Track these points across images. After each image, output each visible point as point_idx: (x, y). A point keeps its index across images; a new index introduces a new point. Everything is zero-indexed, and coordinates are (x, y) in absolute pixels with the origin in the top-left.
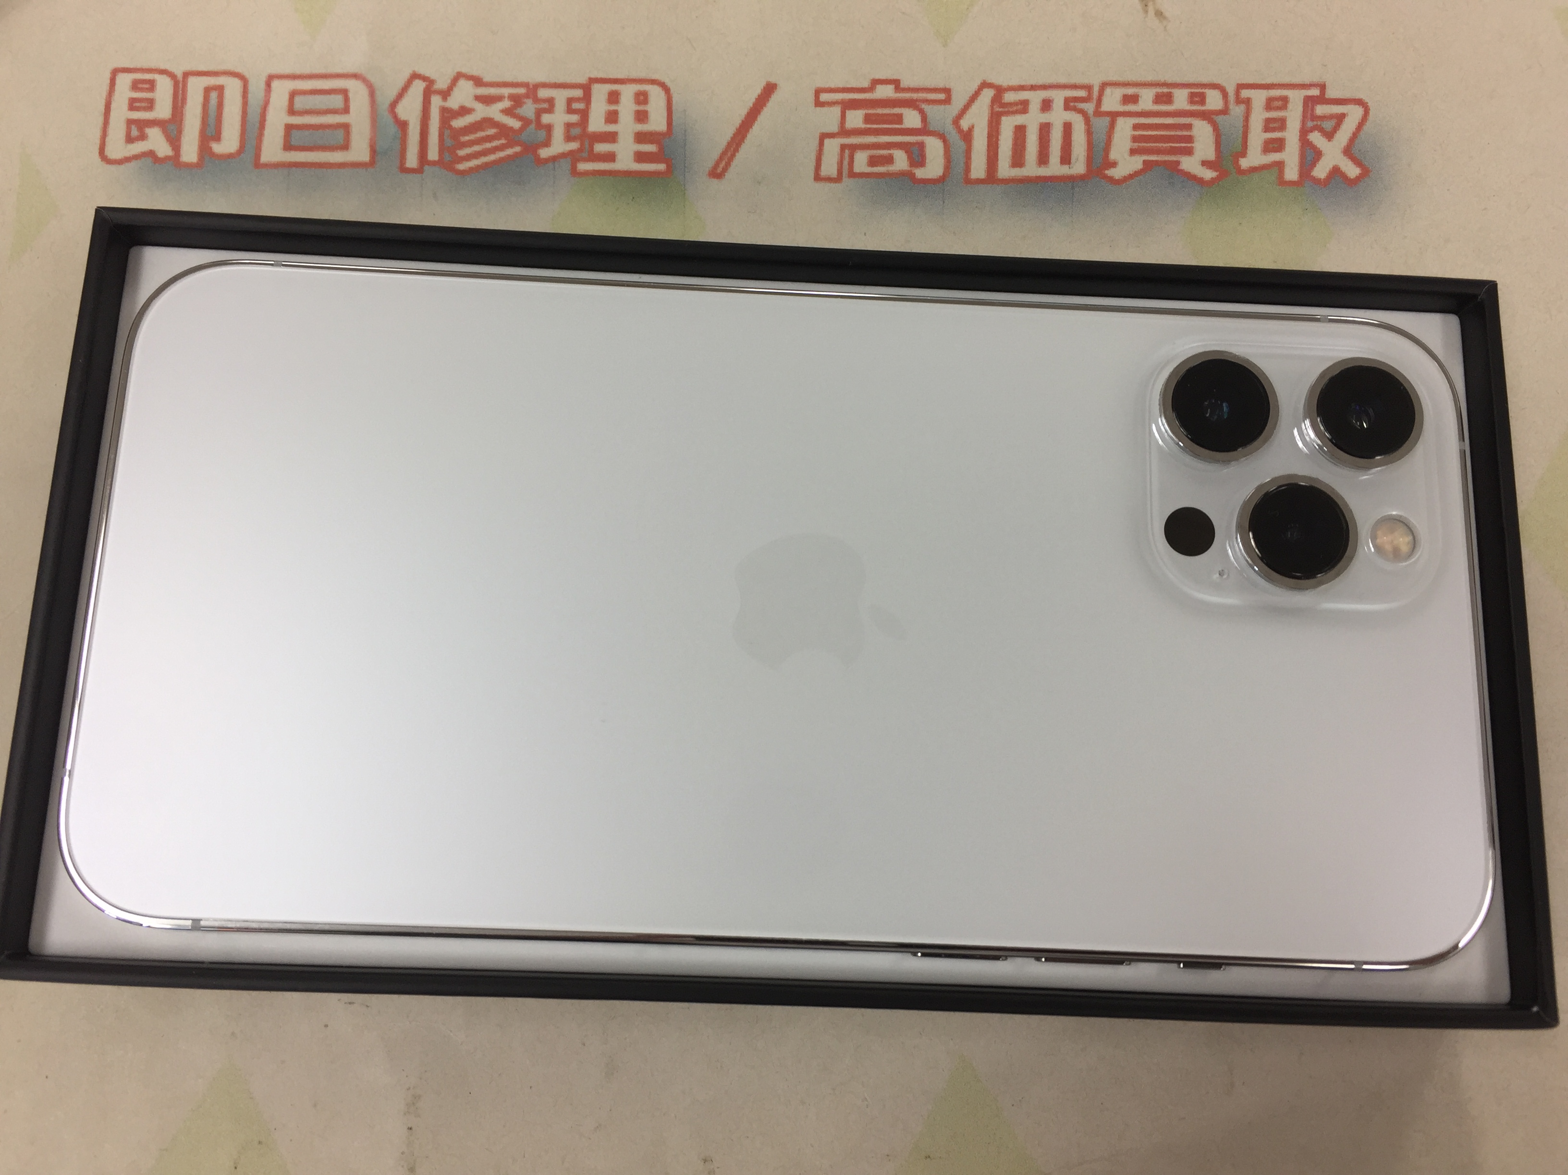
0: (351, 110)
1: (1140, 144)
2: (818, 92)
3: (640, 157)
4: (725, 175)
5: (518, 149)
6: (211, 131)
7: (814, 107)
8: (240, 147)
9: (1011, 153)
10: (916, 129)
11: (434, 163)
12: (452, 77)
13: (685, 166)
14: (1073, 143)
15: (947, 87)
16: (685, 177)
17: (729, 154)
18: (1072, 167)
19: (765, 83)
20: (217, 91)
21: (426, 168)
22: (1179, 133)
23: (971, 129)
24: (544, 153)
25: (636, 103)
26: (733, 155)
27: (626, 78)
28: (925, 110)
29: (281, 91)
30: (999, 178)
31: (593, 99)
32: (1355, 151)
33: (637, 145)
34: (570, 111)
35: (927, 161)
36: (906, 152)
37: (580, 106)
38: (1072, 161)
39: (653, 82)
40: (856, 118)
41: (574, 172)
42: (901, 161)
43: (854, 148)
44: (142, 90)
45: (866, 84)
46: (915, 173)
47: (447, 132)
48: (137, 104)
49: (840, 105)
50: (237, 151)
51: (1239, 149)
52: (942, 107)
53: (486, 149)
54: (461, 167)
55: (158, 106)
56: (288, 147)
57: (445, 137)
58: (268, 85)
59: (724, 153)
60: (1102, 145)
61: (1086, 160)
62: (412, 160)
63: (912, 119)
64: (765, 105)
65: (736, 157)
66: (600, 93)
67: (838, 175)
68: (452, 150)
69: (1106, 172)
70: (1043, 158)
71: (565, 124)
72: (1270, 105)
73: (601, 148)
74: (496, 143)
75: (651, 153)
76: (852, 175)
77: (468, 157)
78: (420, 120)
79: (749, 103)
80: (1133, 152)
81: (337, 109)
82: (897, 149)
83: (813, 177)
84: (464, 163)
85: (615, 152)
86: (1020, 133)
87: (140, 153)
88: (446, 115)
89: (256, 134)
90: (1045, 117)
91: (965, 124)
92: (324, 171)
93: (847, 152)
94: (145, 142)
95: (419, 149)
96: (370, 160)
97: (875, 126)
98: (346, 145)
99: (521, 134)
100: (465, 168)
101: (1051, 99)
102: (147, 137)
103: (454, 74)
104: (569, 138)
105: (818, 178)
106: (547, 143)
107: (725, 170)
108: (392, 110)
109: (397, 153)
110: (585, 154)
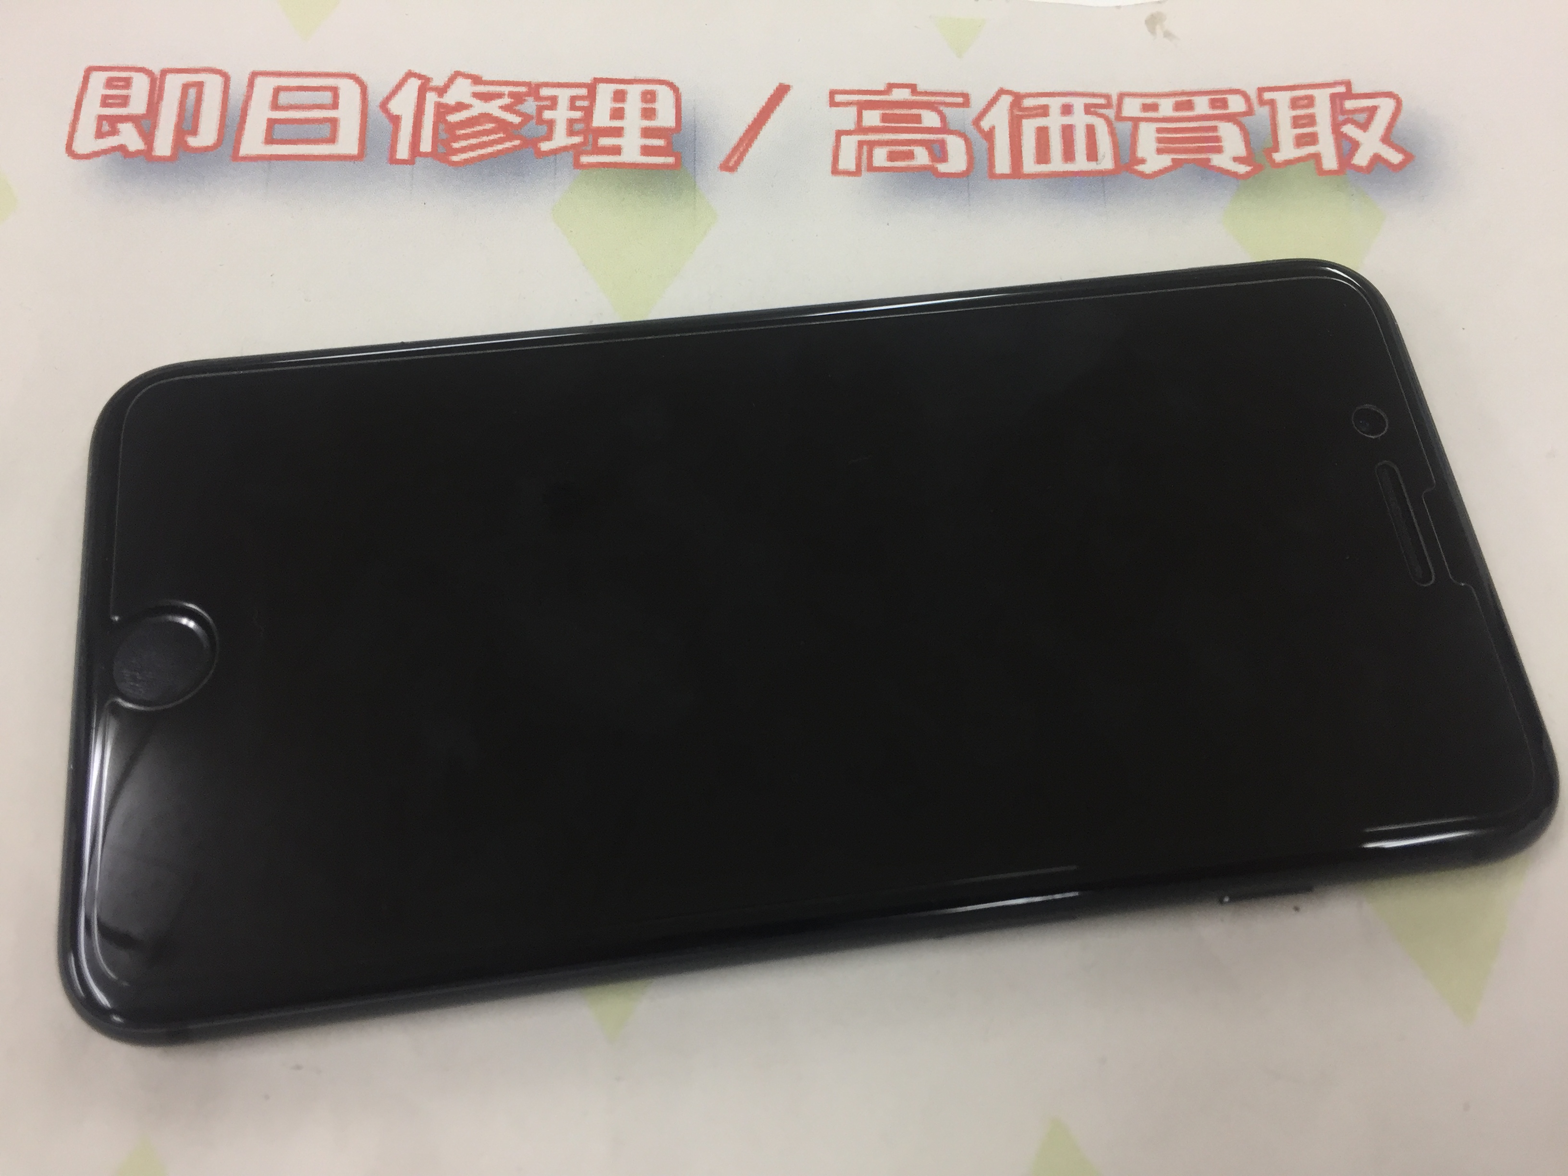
0: (340, 105)
1: (1166, 145)
2: (833, 93)
3: (646, 151)
4: (737, 168)
5: (517, 142)
7: (828, 107)
8: (218, 139)
9: (1035, 151)
10: (935, 128)
11: (425, 155)
12: (449, 75)
13: (695, 160)
14: (1098, 143)
15: (965, 91)
16: (695, 169)
17: (741, 149)
18: (1100, 164)
19: (778, 85)
20: (196, 88)
21: (418, 159)
22: (1206, 135)
23: (992, 129)
24: (545, 146)
25: (642, 101)
26: (746, 150)
27: (633, 78)
28: (943, 112)
29: (264, 88)
30: (1025, 173)
31: (597, 97)
32: (1392, 139)
33: (647, 139)
34: (573, 107)
35: (950, 157)
36: (926, 149)
37: (585, 103)
38: (1099, 158)
39: (661, 82)
40: (872, 118)
41: (577, 165)
42: (922, 156)
43: (872, 145)
44: (117, 87)
45: (881, 87)
46: (937, 168)
47: (442, 127)
48: (111, 101)
49: (856, 106)
50: (214, 144)
51: (1270, 144)
52: (961, 110)
53: (482, 142)
54: (455, 158)
55: (132, 102)
56: (270, 140)
57: (440, 131)
58: (252, 82)
59: (735, 149)
60: (1128, 144)
61: (1113, 157)
62: (403, 152)
63: (930, 119)
64: (778, 104)
65: (749, 152)
66: (605, 93)
67: (856, 169)
68: (447, 143)
69: (1136, 167)
70: (1069, 155)
71: (567, 119)
72: (1295, 103)
73: (604, 141)
74: (492, 137)
75: (659, 147)
76: (871, 168)
77: (463, 150)
78: (413, 114)
79: (761, 101)
80: (1160, 151)
81: (325, 105)
82: (917, 146)
83: (830, 171)
84: (459, 154)
85: (620, 145)
86: (1042, 134)
87: (110, 148)
88: (442, 110)
89: (235, 128)
90: (1067, 120)
91: (985, 124)
92: (308, 163)
93: (865, 148)
94: (116, 137)
95: (411, 141)
96: (358, 153)
97: (893, 125)
98: (332, 139)
99: (521, 129)
100: (461, 159)
101: (1071, 104)
102: (119, 132)
103: (452, 72)
104: (572, 133)
105: (836, 171)
106: (548, 137)
107: (737, 163)
108: (384, 106)
109: (387, 145)
110: (589, 148)
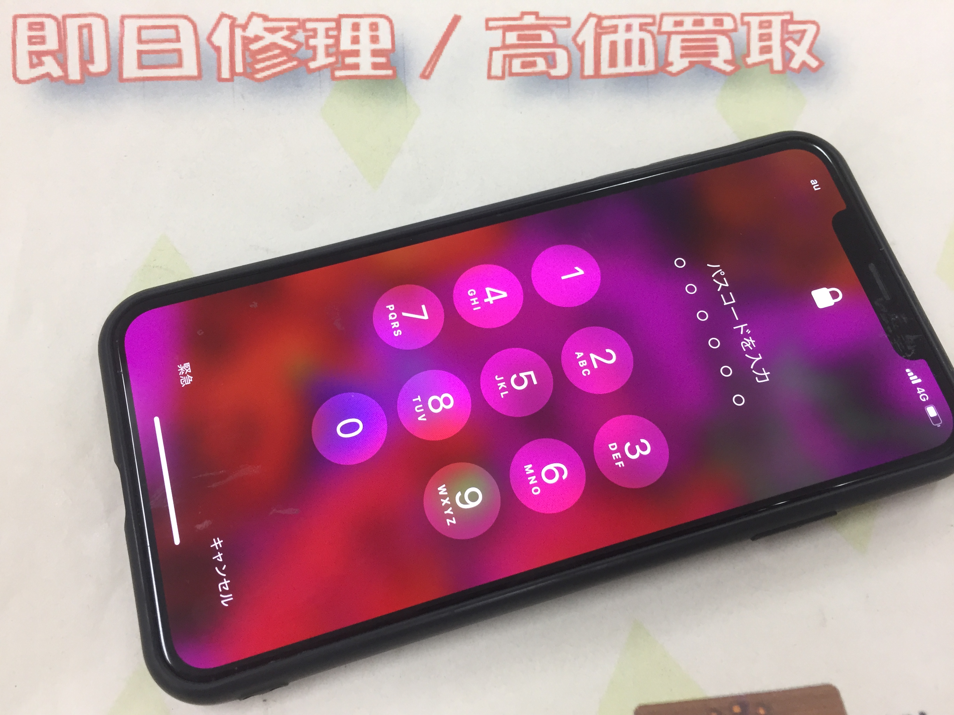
0: (182, 39)
1: (686, 51)
2: (487, 21)
3: (375, 66)
4: (430, 76)
5: (295, 63)
7: (485, 31)
8: (108, 67)
9: (608, 58)
10: (550, 43)
11: (240, 74)
12: (248, 15)
13: (405, 72)
14: (646, 52)
15: (568, 16)
16: (405, 78)
17: (432, 63)
18: (646, 67)
19: (453, 16)
20: (87, 28)
21: (236, 78)
22: (709, 44)
23: (584, 44)
24: (313, 65)
25: (370, 31)
26: (435, 64)
27: (363, 14)
28: (555, 31)
29: (131, 27)
30: (602, 74)
31: (342, 28)
32: (814, 51)
33: (373, 58)
34: (328, 36)
35: (558, 64)
36: (544, 59)
37: (335, 33)
38: (646, 62)
39: (381, 16)
40: (512, 38)
41: (333, 78)
42: (541, 65)
43: (511, 57)
44: (35, 30)
45: (517, 15)
46: (550, 72)
47: (247, 53)
48: (34, 40)
49: (502, 29)
50: (106, 70)
51: (746, 53)
52: (565, 29)
53: (274, 63)
54: (258, 76)
55: (48, 40)
56: (141, 66)
57: (247, 57)
58: (122, 23)
59: (430, 61)
60: (663, 52)
61: (654, 62)
62: (225, 73)
63: (547, 37)
64: (453, 30)
65: (437, 65)
66: (347, 24)
67: (502, 75)
68: (252, 65)
69: (667, 69)
70: (628, 62)
71: (325, 45)
72: (761, 25)
74: (280, 60)
75: (382, 63)
76: (511, 74)
77: (263, 70)
78: (228, 45)
79: (444, 28)
80: (682, 56)
81: (172, 39)
82: (539, 57)
83: (486, 77)
84: (260, 73)
85: (359, 63)
86: (613, 45)
87: (41, 75)
88: (246, 41)
89: (118, 59)
90: (628, 36)
91: (580, 40)
92: (166, 82)
93: (507, 60)
94: (43, 67)
95: (229, 64)
96: (198, 75)
97: (524, 42)
98: (180, 65)
99: (296, 53)
100: (262, 76)
101: (631, 24)
102: (44, 63)
103: (249, 13)
104: (328, 55)
105: (490, 77)
106: (314, 58)
107: (431, 73)
108: (209, 39)
109: (215, 69)
110: (339, 65)
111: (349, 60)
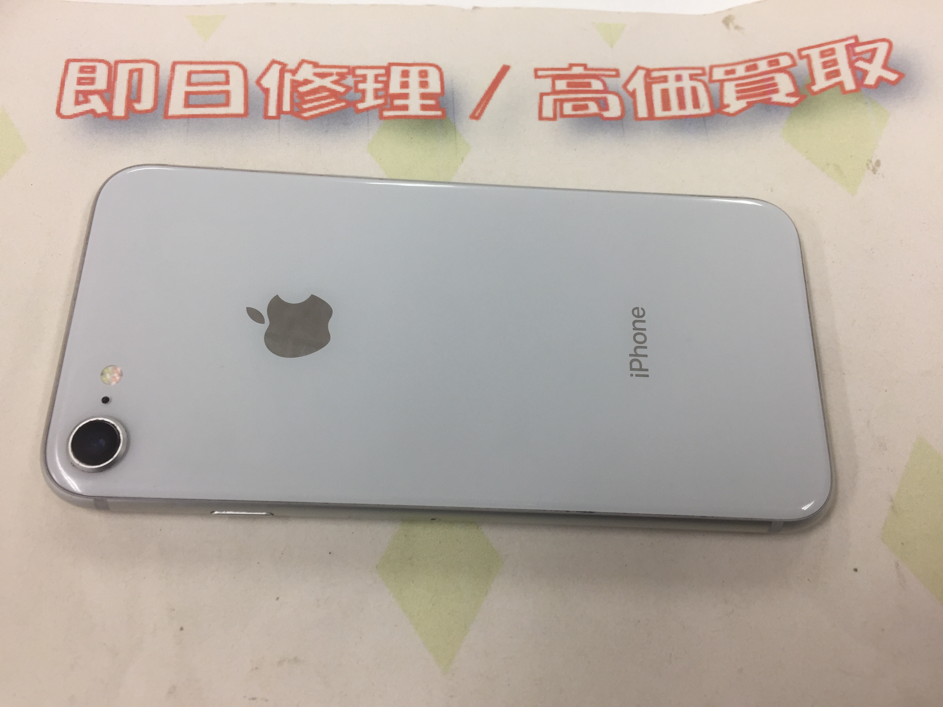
0: (231, 82)
1: (742, 94)
2: (536, 71)
4: (480, 117)
5: (343, 104)
6: (134, 96)
7: (534, 79)
8: (154, 105)
9: (661, 103)
10: (600, 90)
11: (286, 113)
12: (298, 62)
13: (454, 113)
14: (699, 97)
15: (616, 67)
16: (454, 118)
17: (483, 104)
18: (701, 110)
19: (502, 65)
20: (138, 72)
21: (282, 116)
22: (768, 84)
23: (634, 91)
24: (361, 106)
25: (420, 77)
26: (485, 105)
27: (413, 63)
28: (604, 80)
29: (182, 72)
30: (656, 117)
31: (391, 74)
33: (422, 100)
35: (610, 108)
36: (595, 103)
37: (384, 79)
38: (701, 106)
39: (431, 65)
40: (561, 85)
41: (381, 117)
42: (593, 108)
43: (562, 101)
44: (86, 72)
45: (565, 66)
46: (603, 114)
47: (296, 95)
48: (83, 81)
49: (551, 78)
50: (152, 108)
52: (615, 79)
53: (322, 104)
54: (305, 115)
55: (97, 81)
56: (187, 105)
57: (295, 97)
58: (173, 69)
59: (479, 105)
60: (718, 96)
61: (709, 105)
62: (272, 111)
63: (596, 85)
65: (488, 106)
66: (396, 72)
67: (554, 116)
68: (299, 105)
69: (724, 110)
70: (682, 105)
71: (374, 89)
72: (823, 55)
74: (329, 101)
75: (431, 105)
76: (563, 116)
77: (310, 109)
78: (277, 87)
79: (494, 74)
80: (738, 98)
81: (220, 82)
82: (590, 101)
83: (538, 118)
84: (308, 112)
85: (407, 105)
86: (665, 92)
87: (85, 111)
88: (295, 84)
89: (165, 98)
90: (679, 85)
91: (630, 88)
92: (212, 119)
93: (558, 103)
94: (88, 104)
95: (277, 104)
96: (244, 113)
97: (575, 89)
98: (227, 104)
99: (345, 95)
100: (310, 115)
101: (681, 75)
102: (90, 101)
103: (300, 60)
104: (376, 97)
105: (541, 118)
106: (363, 100)
107: (480, 114)
108: (258, 82)
109: (262, 107)
110: (388, 106)
111: (397, 102)
